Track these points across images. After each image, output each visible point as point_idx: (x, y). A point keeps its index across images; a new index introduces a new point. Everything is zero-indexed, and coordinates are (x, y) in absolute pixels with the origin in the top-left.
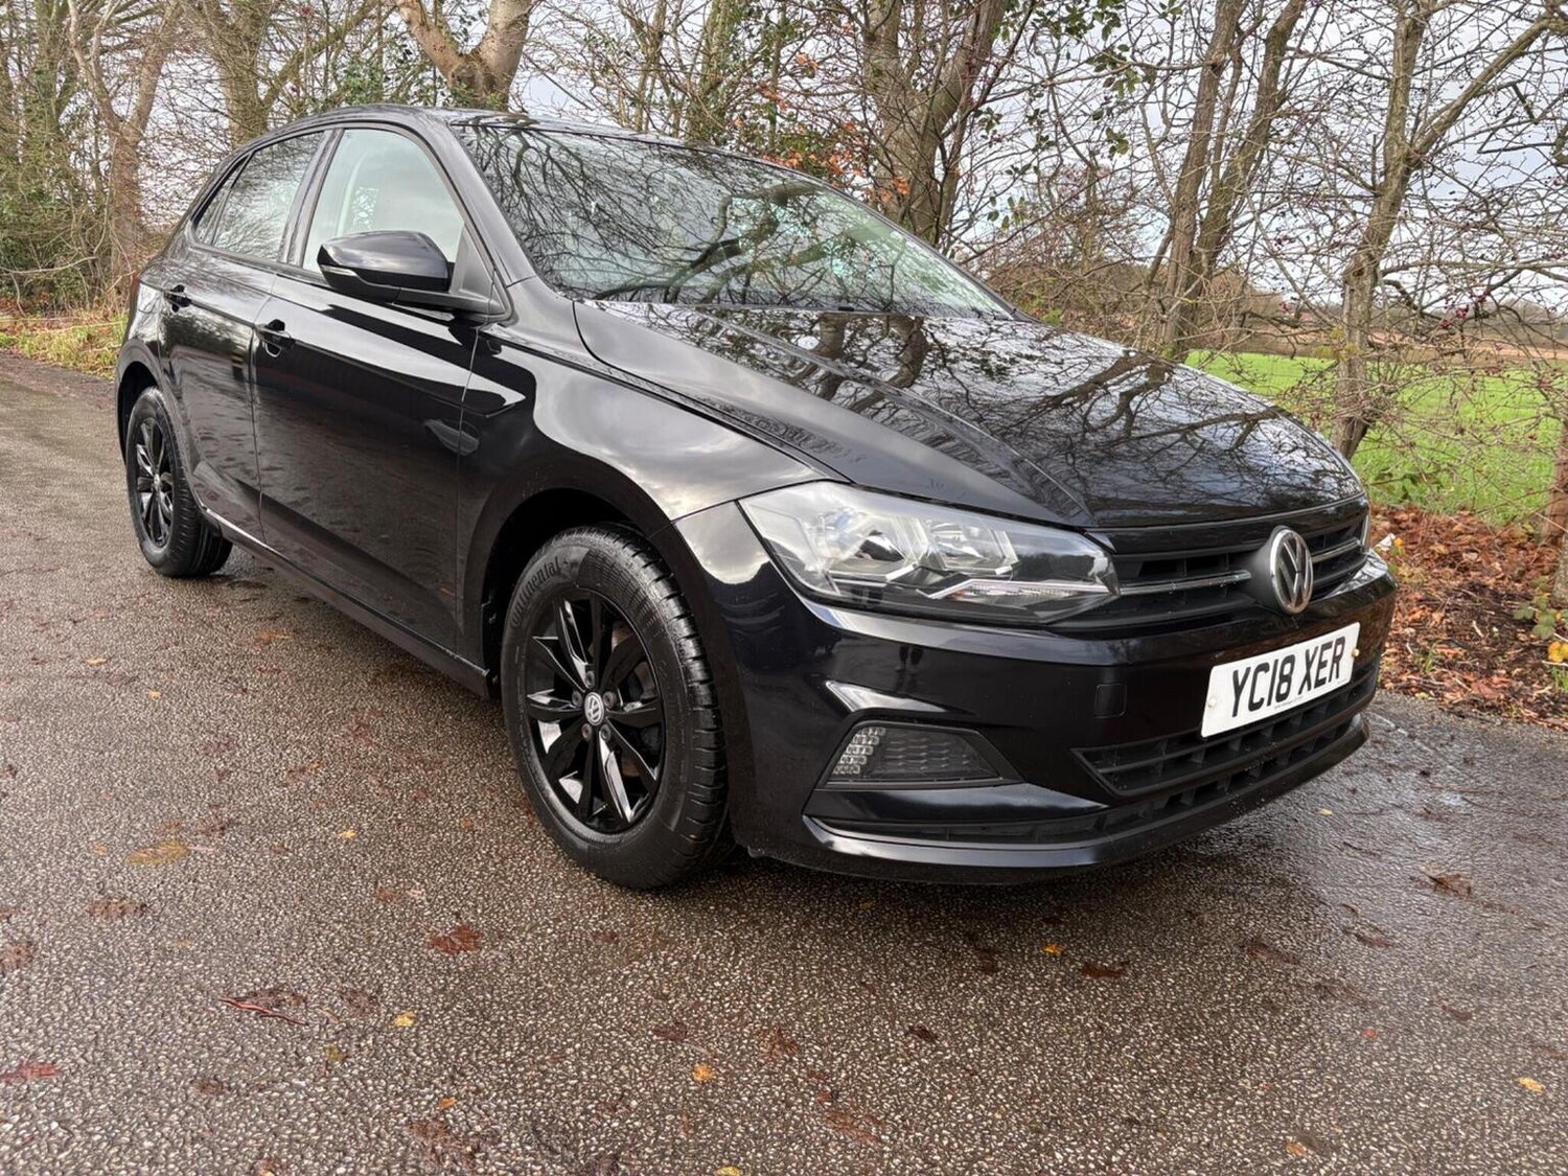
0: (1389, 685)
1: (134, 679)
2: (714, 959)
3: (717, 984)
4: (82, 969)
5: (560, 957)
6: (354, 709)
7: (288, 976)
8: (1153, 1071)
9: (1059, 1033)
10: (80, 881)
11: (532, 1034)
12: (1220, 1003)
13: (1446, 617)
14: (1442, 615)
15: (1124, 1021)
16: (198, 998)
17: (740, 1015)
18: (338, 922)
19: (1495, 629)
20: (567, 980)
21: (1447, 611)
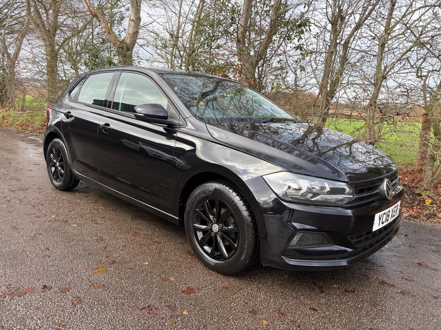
1: (67, 221)
2: (255, 292)
3: (258, 299)
4: (96, 303)
5: (217, 294)
6: (131, 228)
7: (150, 302)
8: (371, 316)
9: (346, 308)
10: (82, 279)
11: (219, 314)
12: (380, 298)
15: (360, 304)
16: (130, 309)
17: (268, 306)
18: (156, 287)
19: (411, 196)
20: (221, 300)
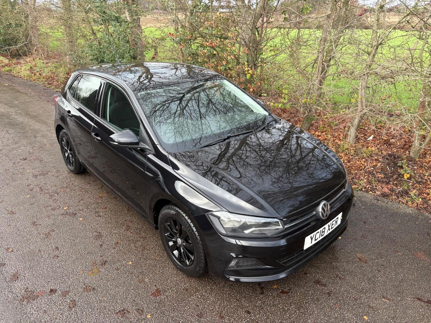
0: (364, 190)
1: (75, 214)
2: (207, 294)
3: (208, 302)
4: (86, 307)
5: (177, 296)
7: (125, 306)
8: (292, 319)
9: (275, 310)
10: (79, 281)
11: (173, 318)
12: (308, 299)
13: (381, 165)
14: (380, 164)
15: (288, 306)
16: (109, 313)
17: (213, 310)
18: (132, 290)
19: (393, 168)
20: (179, 303)
21: (382, 163)
